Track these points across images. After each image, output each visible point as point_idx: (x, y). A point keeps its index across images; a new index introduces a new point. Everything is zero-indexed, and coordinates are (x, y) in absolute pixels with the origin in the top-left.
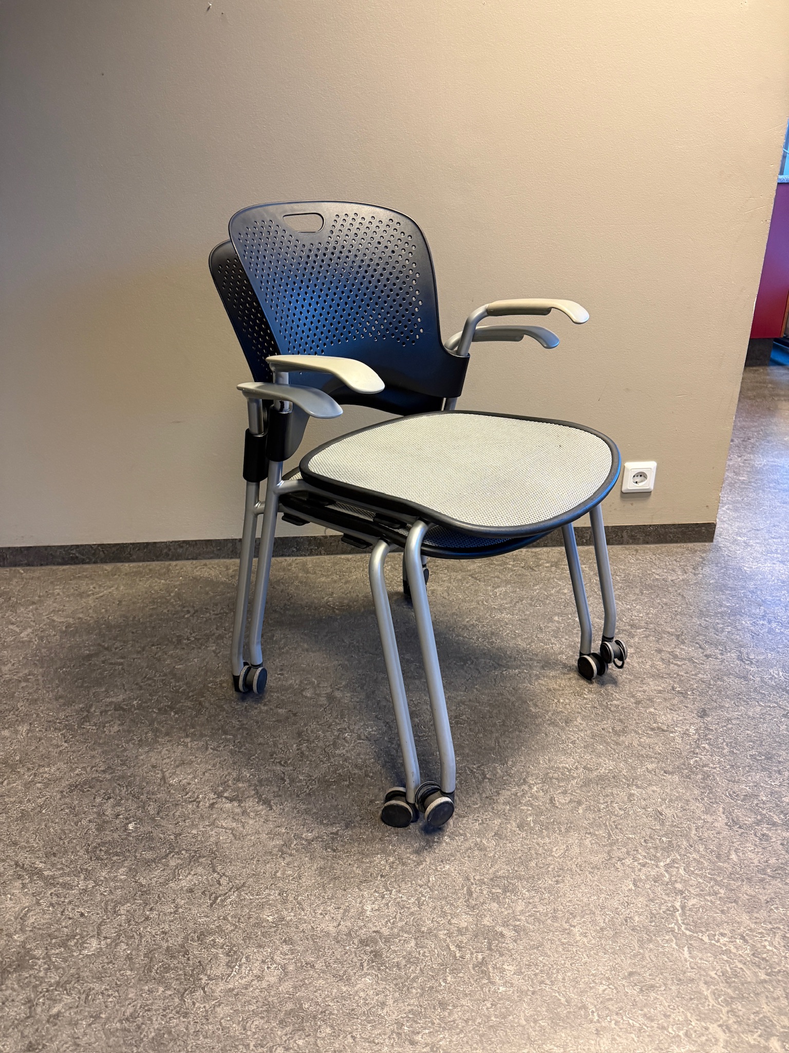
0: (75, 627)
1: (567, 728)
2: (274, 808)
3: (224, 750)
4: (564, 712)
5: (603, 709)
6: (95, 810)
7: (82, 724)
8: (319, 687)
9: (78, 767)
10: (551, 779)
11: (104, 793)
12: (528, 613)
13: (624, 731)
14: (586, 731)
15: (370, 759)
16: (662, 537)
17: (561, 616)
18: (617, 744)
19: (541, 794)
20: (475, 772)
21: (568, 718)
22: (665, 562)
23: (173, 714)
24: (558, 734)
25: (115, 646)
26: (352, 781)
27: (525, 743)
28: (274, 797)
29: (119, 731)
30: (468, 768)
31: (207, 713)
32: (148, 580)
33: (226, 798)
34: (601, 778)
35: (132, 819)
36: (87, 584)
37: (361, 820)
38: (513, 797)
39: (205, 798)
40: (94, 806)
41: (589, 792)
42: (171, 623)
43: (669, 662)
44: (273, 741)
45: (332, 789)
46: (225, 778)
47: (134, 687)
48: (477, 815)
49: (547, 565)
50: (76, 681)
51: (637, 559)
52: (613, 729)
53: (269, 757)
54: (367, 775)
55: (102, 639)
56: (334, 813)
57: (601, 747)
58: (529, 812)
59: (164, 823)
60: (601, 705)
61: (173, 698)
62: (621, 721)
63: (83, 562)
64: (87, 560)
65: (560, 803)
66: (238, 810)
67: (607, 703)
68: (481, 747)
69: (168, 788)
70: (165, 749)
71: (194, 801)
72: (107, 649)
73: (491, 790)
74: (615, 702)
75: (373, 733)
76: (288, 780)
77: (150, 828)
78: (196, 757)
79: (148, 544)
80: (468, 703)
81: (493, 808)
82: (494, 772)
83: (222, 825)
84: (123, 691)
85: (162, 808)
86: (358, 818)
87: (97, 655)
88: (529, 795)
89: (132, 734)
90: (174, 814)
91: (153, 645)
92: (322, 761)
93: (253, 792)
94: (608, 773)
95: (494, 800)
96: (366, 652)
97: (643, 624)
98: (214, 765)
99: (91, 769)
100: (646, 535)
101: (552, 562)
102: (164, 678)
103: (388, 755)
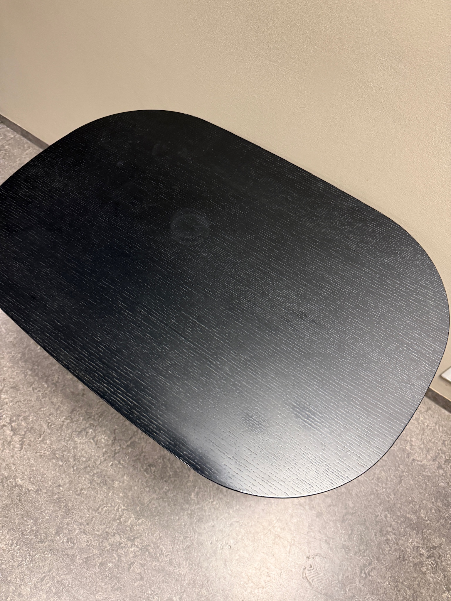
1: (194, 525)
4: (206, 512)
19: (132, 555)
21: (203, 518)
27: (162, 515)
28: (28, 444)
34: (169, 574)
37: (45, 493)
38: (118, 544)
39: (5, 419)
44: (59, 406)
46: (22, 412)
48: (91, 538)
53: (48, 415)
56: (40, 478)
65: (133, 569)
66: (9, 439)
68: (138, 498)
70: (17, 371)
88: (126, 550)
89: (14, 349)
92: (65, 439)
95: (108, 537)
98: (25, 400)
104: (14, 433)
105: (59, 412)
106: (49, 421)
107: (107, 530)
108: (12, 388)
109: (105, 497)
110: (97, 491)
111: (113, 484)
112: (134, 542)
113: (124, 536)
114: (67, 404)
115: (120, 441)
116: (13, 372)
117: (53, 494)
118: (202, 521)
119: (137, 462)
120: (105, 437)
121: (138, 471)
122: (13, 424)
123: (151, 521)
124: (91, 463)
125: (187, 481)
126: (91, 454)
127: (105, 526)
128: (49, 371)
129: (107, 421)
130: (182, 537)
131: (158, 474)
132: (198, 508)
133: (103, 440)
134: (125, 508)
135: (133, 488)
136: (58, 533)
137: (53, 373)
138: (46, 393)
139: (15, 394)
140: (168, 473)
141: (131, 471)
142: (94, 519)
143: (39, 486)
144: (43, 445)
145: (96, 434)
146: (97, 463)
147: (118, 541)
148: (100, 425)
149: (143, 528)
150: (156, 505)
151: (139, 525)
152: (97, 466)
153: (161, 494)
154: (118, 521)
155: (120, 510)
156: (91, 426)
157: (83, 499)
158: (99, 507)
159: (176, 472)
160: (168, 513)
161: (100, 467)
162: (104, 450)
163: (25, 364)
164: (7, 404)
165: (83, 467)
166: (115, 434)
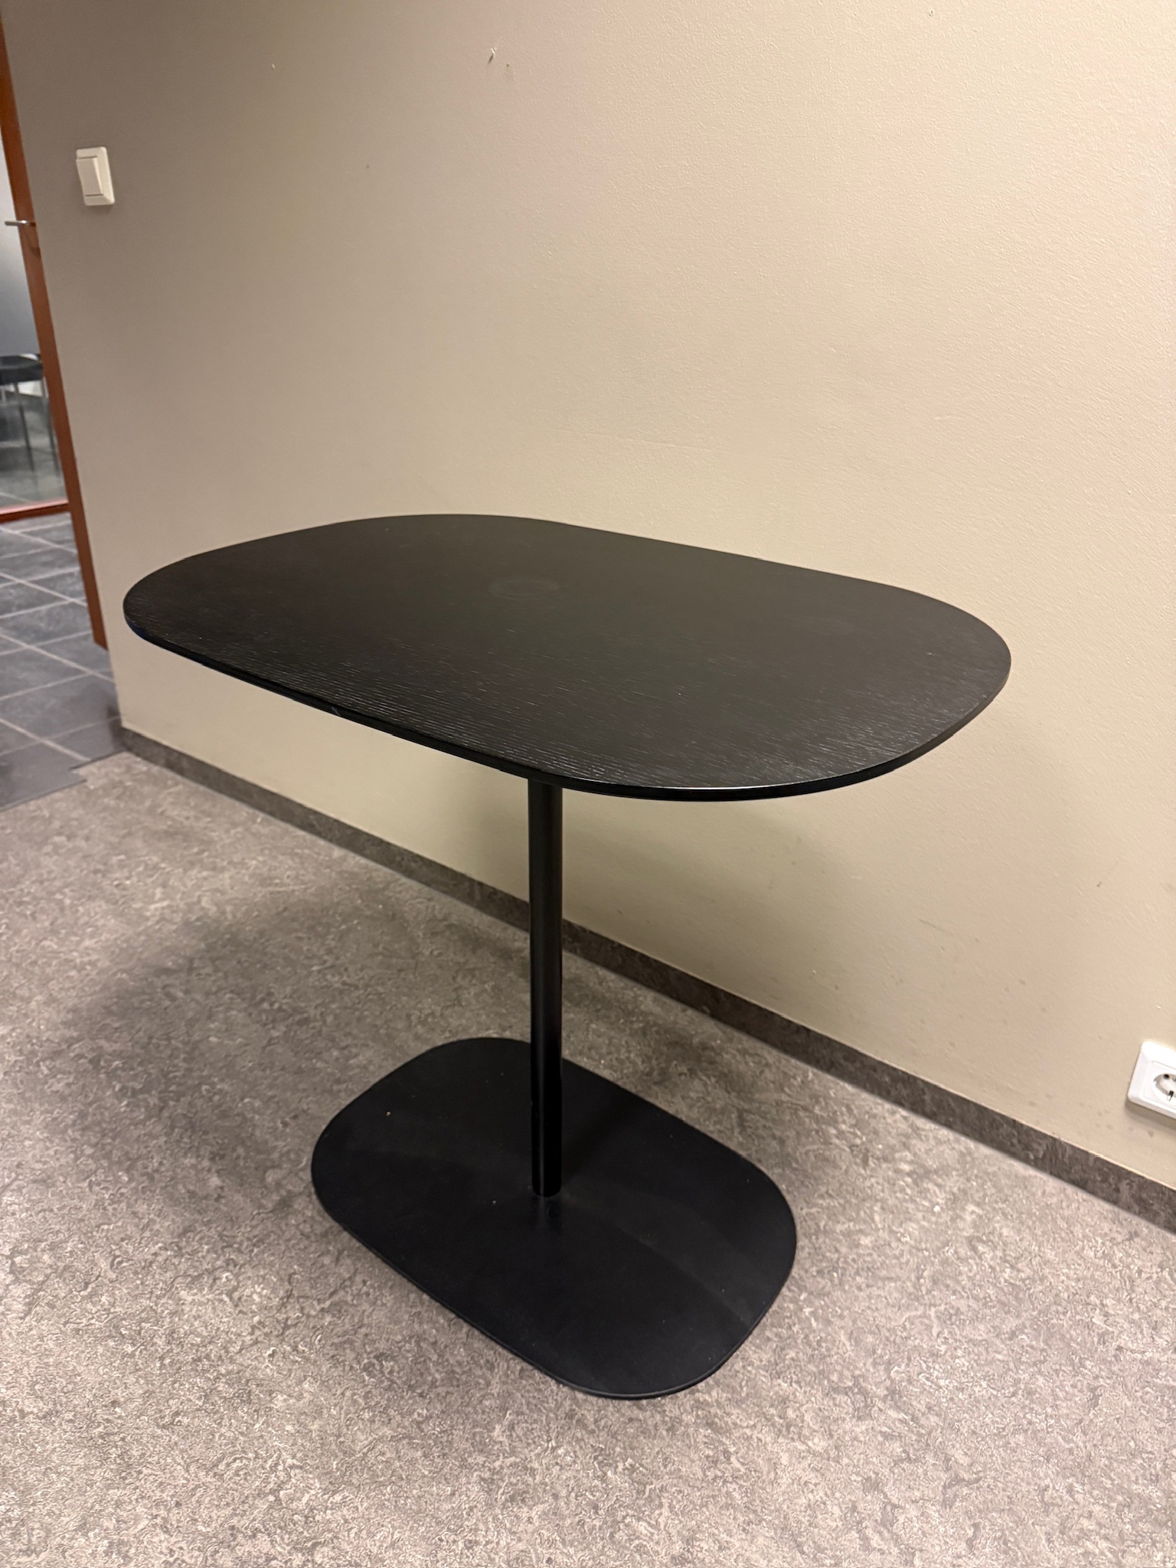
0: (205, 922)
2: (28, 1319)
3: (97, 1194)
4: (533, 1475)
5: (605, 1522)
7: (45, 1059)
15: (198, 1335)
20: (275, 1471)
21: (526, 1492)
25: (201, 971)
43: (860, 1523)
46: (49, 1234)
47: (144, 1040)
50: (112, 998)
53: (118, 1241)
55: (204, 954)
56: (62, 1383)
60: (612, 1511)
61: (151, 1081)
67: (624, 1517)
68: (339, 1436)
70: (58, 1148)
72: (190, 970)
76: (89, 1290)
78: (64, 1182)
79: (382, 841)
81: (215, 1552)
82: (298, 1495)
84: (129, 1039)
87: (173, 972)
89: (60, 1105)
104: (17, 1278)
105: (147, 1234)
106: (117, 1253)
107: (234, 1521)
108: (35, 1181)
109: (242, 1434)
110: (222, 1418)
111: (271, 1401)
112: (312, 1555)
113: (282, 1539)
114: (172, 1216)
115: (301, 1300)
116: (48, 1149)
117: (91, 1422)
118: (523, 1501)
119: (344, 1349)
120: (263, 1289)
121: (344, 1370)
122: (18, 1260)
123: (368, 1498)
124: (213, 1350)
125: (483, 1396)
126: (218, 1329)
127: (228, 1511)
128: (139, 1149)
129: (273, 1255)
130: (461, 1545)
131: (399, 1378)
132: (511, 1465)
133: (255, 1297)
134: (295, 1462)
135: (325, 1411)
136: (83, 1528)
137: (150, 1152)
138: (122, 1194)
139: (41, 1194)
140: (430, 1374)
141: (324, 1369)
142: (200, 1492)
143: (55, 1404)
144: (89, 1306)
145: (238, 1283)
146: (232, 1349)
147: (265, 1551)
148: (254, 1264)
149: (343, 1516)
150: (388, 1455)
151: (332, 1509)
152: (231, 1358)
153: (404, 1427)
154: (271, 1498)
155: (280, 1468)
156: (228, 1265)
157: (175, 1438)
158: (220, 1460)
159: (453, 1372)
160: (424, 1476)
161: (239, 1359)
162: (256, 1319)
163: (82, 1136)
164: (13, 1214)
165: (190, 1358)
166: (290, 1283)
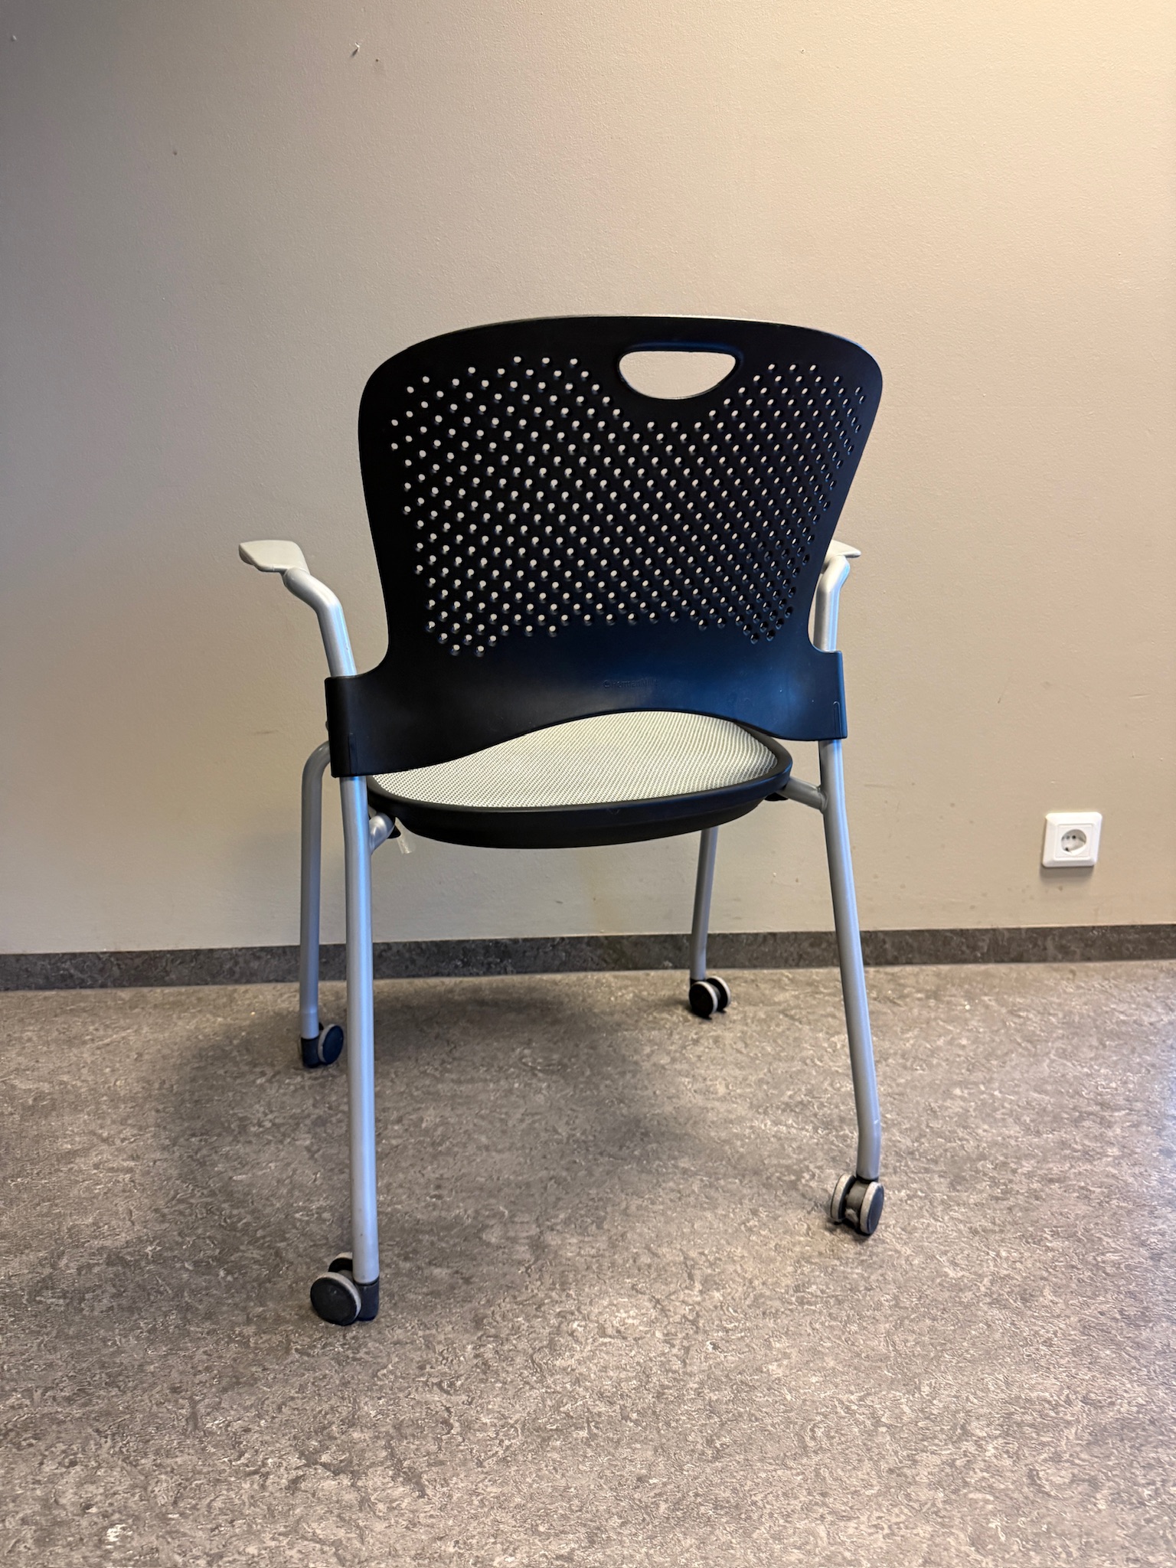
0: (52, 1099)
1: (1029, 1313)
2: (429, 1492)
3: (324, 1354)
4: (1013, 1278)
6: (38, 1492)
7: (39, 1293)
8: (513, 1222)
9: (15, 1390)
10: (1019, 1425)
11: (64, 1452)
12: (902, 1081)
13: (1145, 1318)
14: (1069, 1317)
15: (628, 1379)
16: (1114, 949)
17: (967, 1088)
18: (1139, 1346)
19: (1007, 1462)
20: (855, 1412)
21: (1025, 1290)
22: (1130, 992)
23: (222, 1273)
24: (1013, 1323)
25: (122, 1136)
26: (595, 1431)
27: (949, 1345)
28: (429, 1465)
29: (111, 1308)
30: (841, 1402)
31: (291, 1273)
32: (194, 1016)
33: (325, 1465)
34: (1125, 1425)
35: (116, 1516)
36: (84, 1024)
37: (623, 1524)
38: (948, 1470)
39: (280, 1465)
40: (39, 1482)
41: (1108, 1457)
42: (231, 1094)
44: (424, 1337)
45: (554, 1449)
46: (325, 1417)
47: (151, 1215)
48: (876, 1514)
49: (919, 995)
50: (39, 1204)
51: (1079, 987)
52: (1121, 1312)
53: (417, 1372)
54: (626, 1418)
55: (99, 1122)
56: (561, 1507)
57: (1108, 1352)
58: (990, 1507)
59: (186, 1527)
60: (1084, 1262)
61: (224, 1241)
62: (1131, 1294)
63: (82, 985)
64: (89, 983)
65: (1052, 1483)
66: (350, 1497)
67: (1095, 1259)
68: (858, 1355)
69: (201, 1442)
70: (202, 1350)
71: (255, 1472)
72: (105, 1140)
73: (896, 1453)
74: (1110, 1256)
75: (630, 1321)
76: (457, 1424)
77: (153, 1538)
78: (265, 1369)
79: (198, 952)
80: (817, 1260)
81: (908, 1496)
82: (897, 1411)
83: (314, 1533)
84: (129, 1223)
85: (185, 1488)
86: (616, 1521)
87: (85, 1152)
88: (982, 1465)
89: (136, 1316)
90: (209, 1506)
91: (193, 1135)
92: (528, 1383)
93: (384, 1454)
94: (1138, 1412)
95: (906, 1476)
96: (601, 1154)
97: (1121, 1102)
98: (302, 1388)
99: (43, 1394)
100: (1087, 945)
101: (927, 991)
102: (209, 1200)
103: (667, 1371)
104: (353, 1472)
105: (439, 1348)
106: (435, 1380)
109: (786, 1412)
110: (752, 1415)
111: (770, 1375)
113: (936, 1445)
114: (444, 1321)
119: (764, 1303)
120: (626, 1312)
121: (788, 1315)
124: (660, 1379)
129: (592, 1286)
131: (834, 1291)
134: (857, 1395)
135: (820, 1349)
140: (851, 1274)
141: (772, 1326)
142: (824, 1472)
146: (675, 1367)
148: (587, 1302)
151: (934, 1399)
154: (883, 1430)
155: (854, 1407)
156: (564, 1317)
